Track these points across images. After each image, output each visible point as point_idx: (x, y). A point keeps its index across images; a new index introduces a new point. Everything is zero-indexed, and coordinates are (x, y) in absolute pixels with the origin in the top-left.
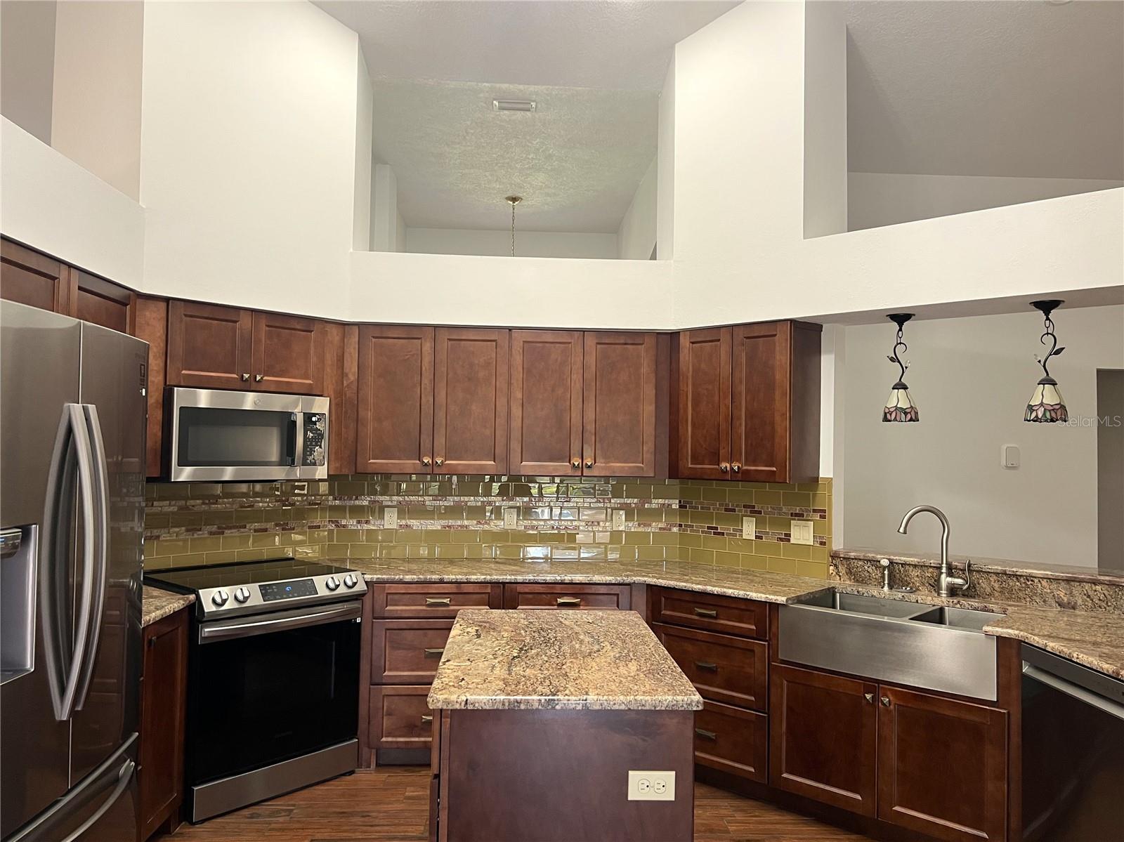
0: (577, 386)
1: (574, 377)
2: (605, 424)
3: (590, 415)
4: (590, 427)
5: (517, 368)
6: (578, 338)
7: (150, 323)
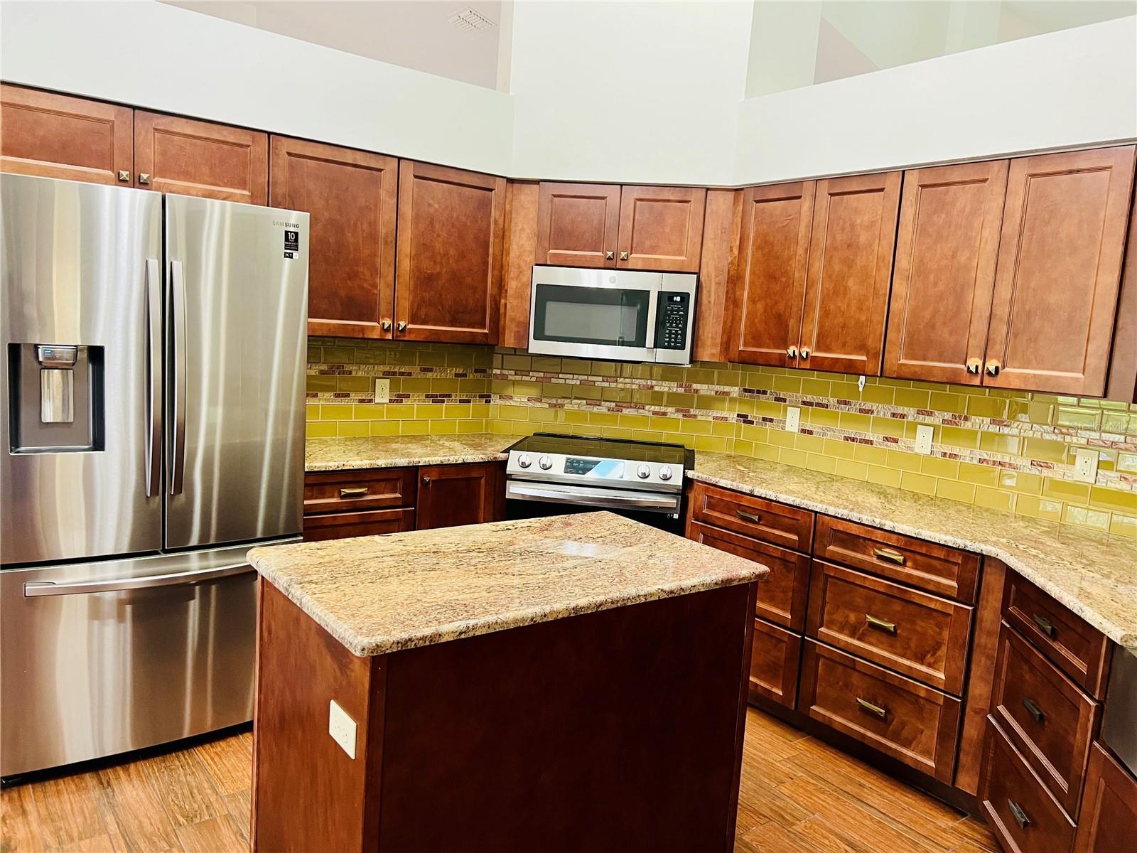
0: (991, 246)
1: (986, 233)
2: (1027, 307)
3: (1004, 292)
4: (1002, 311)
5: (906, 226)
6: (999, 171)
7: (525, 206)
